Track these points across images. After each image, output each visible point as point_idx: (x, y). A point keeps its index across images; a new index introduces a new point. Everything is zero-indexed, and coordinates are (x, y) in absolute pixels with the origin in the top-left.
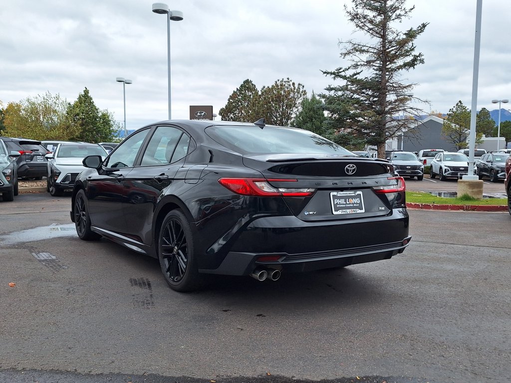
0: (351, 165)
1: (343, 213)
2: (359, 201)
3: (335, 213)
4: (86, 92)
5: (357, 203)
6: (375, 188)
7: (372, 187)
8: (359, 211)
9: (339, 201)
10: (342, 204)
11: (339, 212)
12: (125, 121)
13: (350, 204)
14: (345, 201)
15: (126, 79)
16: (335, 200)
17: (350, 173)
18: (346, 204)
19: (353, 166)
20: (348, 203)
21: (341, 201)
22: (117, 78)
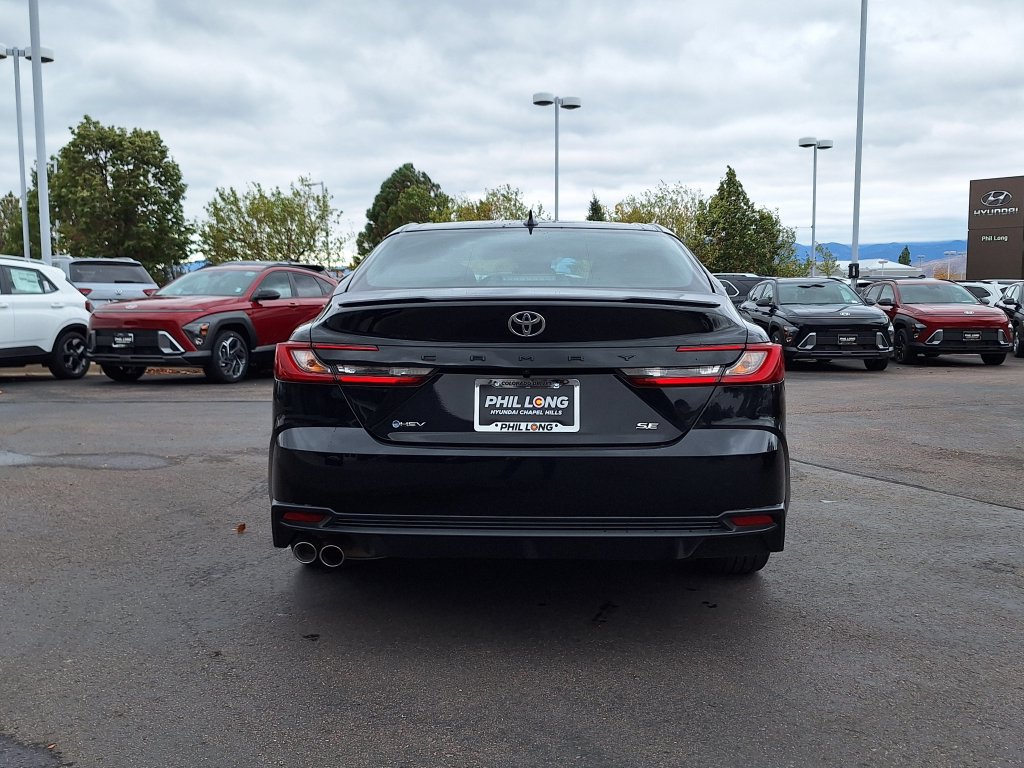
0: (527, 313)
1: (503, 430)
2: (566, 404)
3: (478, 427)
4: (731, 174)
5: (557, 408)
6: (628, 372)
7: (618, 369)
8: (560, 428)
9: (500, 401)
10: (507, 408)
11: (492, 428)
12: (813, 227)
13: (534, 408)
14: (521, 401)
15: (818, 139)
16: (489, 398)
17: (527, 334)
18: (523, 408)
19: (533, 317)
20: (527, 405)
21: (505, 402)
22: (800, 140)
